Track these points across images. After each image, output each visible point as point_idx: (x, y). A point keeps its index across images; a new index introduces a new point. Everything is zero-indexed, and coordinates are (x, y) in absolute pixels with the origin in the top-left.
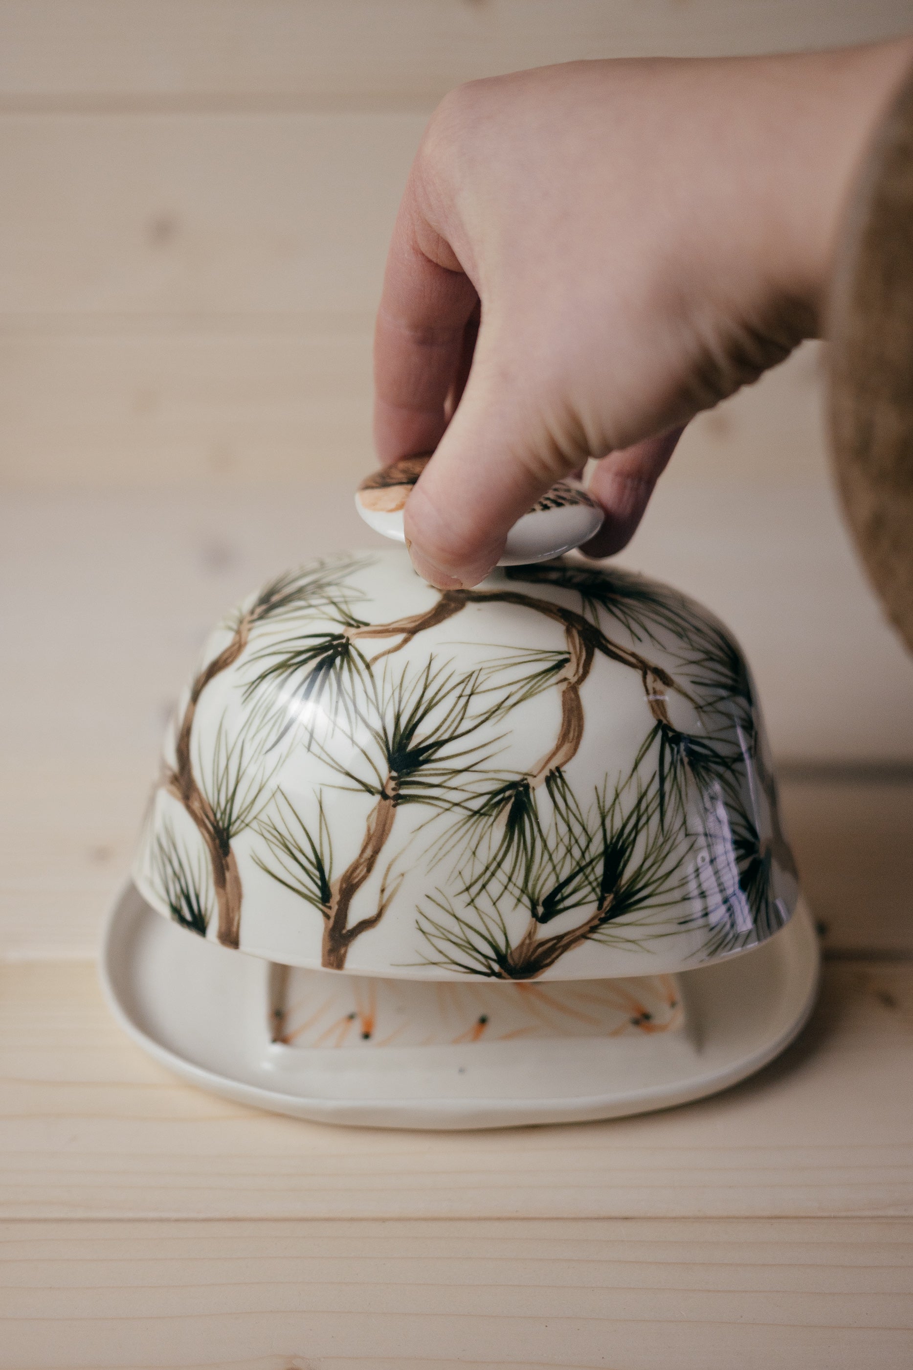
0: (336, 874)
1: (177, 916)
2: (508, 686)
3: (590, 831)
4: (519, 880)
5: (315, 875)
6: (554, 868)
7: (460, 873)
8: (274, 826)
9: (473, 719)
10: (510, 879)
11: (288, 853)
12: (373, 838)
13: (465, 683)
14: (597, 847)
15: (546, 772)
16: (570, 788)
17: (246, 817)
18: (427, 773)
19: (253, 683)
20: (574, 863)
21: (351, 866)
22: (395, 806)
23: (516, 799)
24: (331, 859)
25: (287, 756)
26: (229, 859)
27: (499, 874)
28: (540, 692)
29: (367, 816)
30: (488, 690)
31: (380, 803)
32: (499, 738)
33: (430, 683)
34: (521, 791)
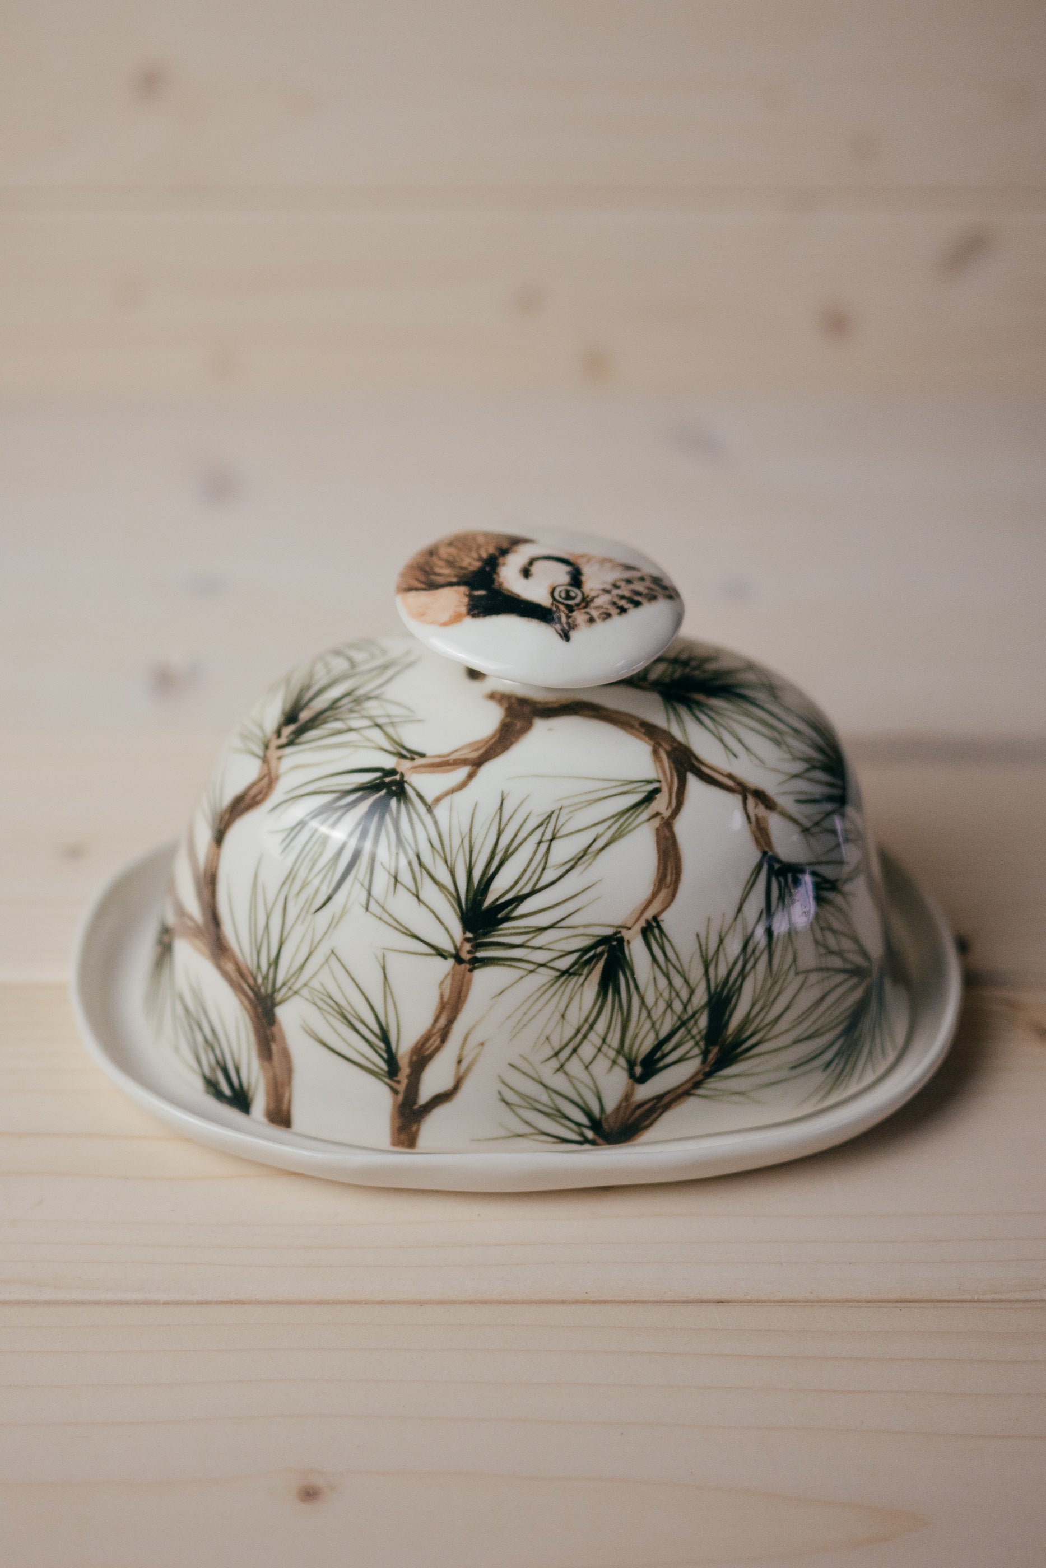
0: (404, 1046)
1: (212, 1089)
2: (594, 828)
3: (693, 981)
4: (614, 1040)
5: (381, 1048)
6: (653, 1025)
7: (547, 1038)
8: (328, 994)
9: (557, 869)
10: (604, 1041)
11: (348, 1024)
12: (447, 1006)
13: (545, 825)
14: (700, 997)
15: (642, 923)
16: (670, 939)
17: (293, 984)
18: (507, 932)
19: (293, 829)
20: (675, 1018)
21: (422, 1037)
22: (471, 970)
23: (609, 956)
24: (398, 1030)
25: (342, 916)
26: (275, 1029)
27: (592, 1036)
28: (630, 831)
29: (439, 983)
30: (572, 833)
31: (453, 968)
32: (587, 889)
33: (504, 828)
34: (615, 946)
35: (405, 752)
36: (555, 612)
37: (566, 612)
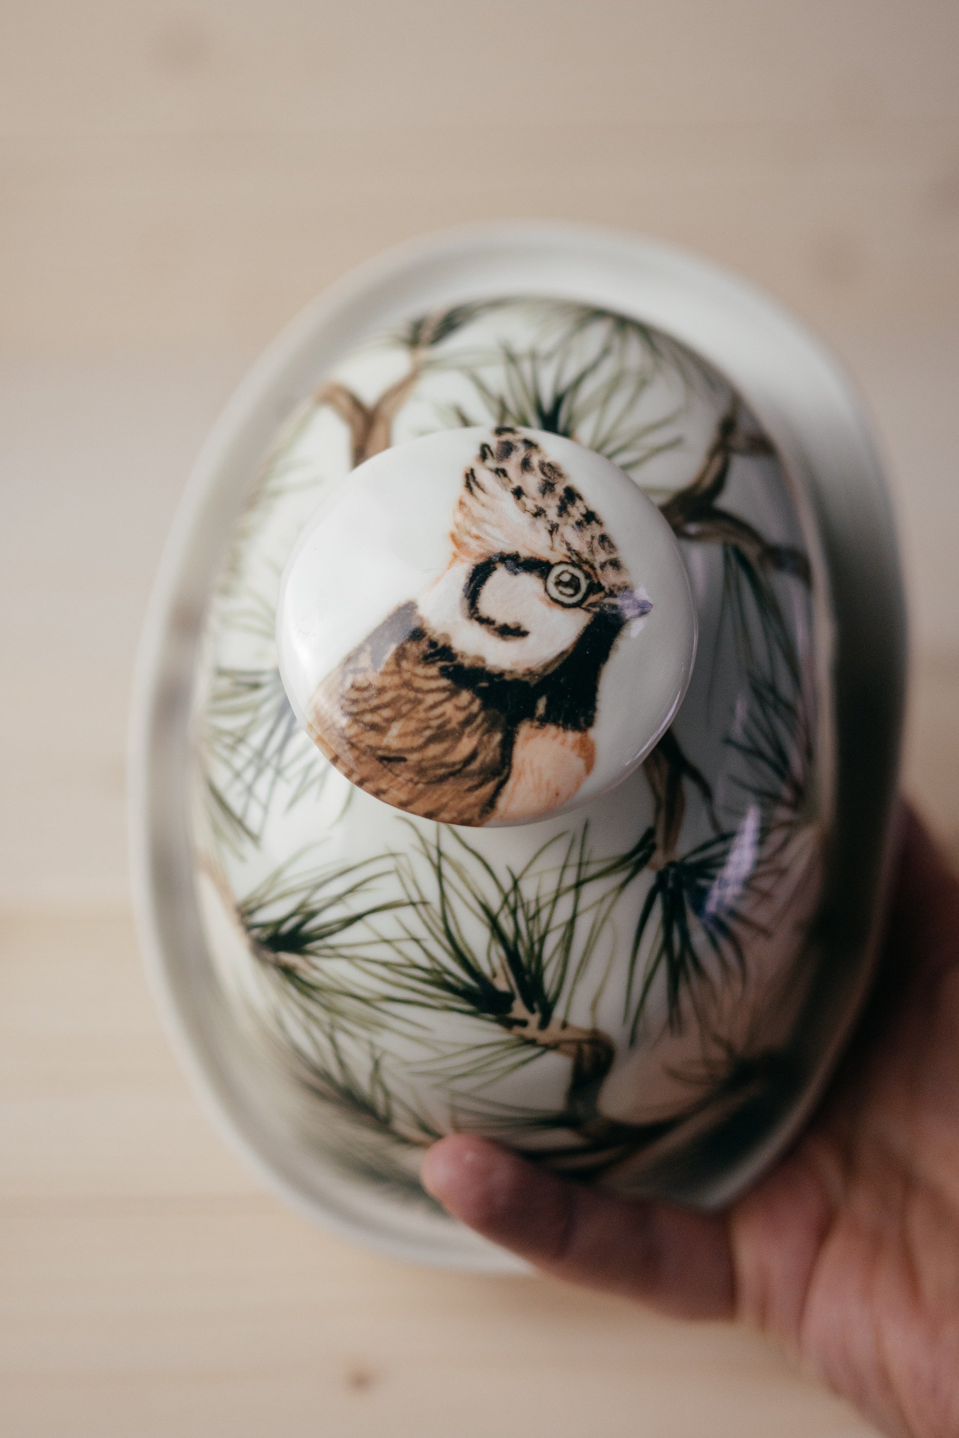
13: (763, 699)
35: (639, 856)
36: (602, 609)
37: (602, 594)
